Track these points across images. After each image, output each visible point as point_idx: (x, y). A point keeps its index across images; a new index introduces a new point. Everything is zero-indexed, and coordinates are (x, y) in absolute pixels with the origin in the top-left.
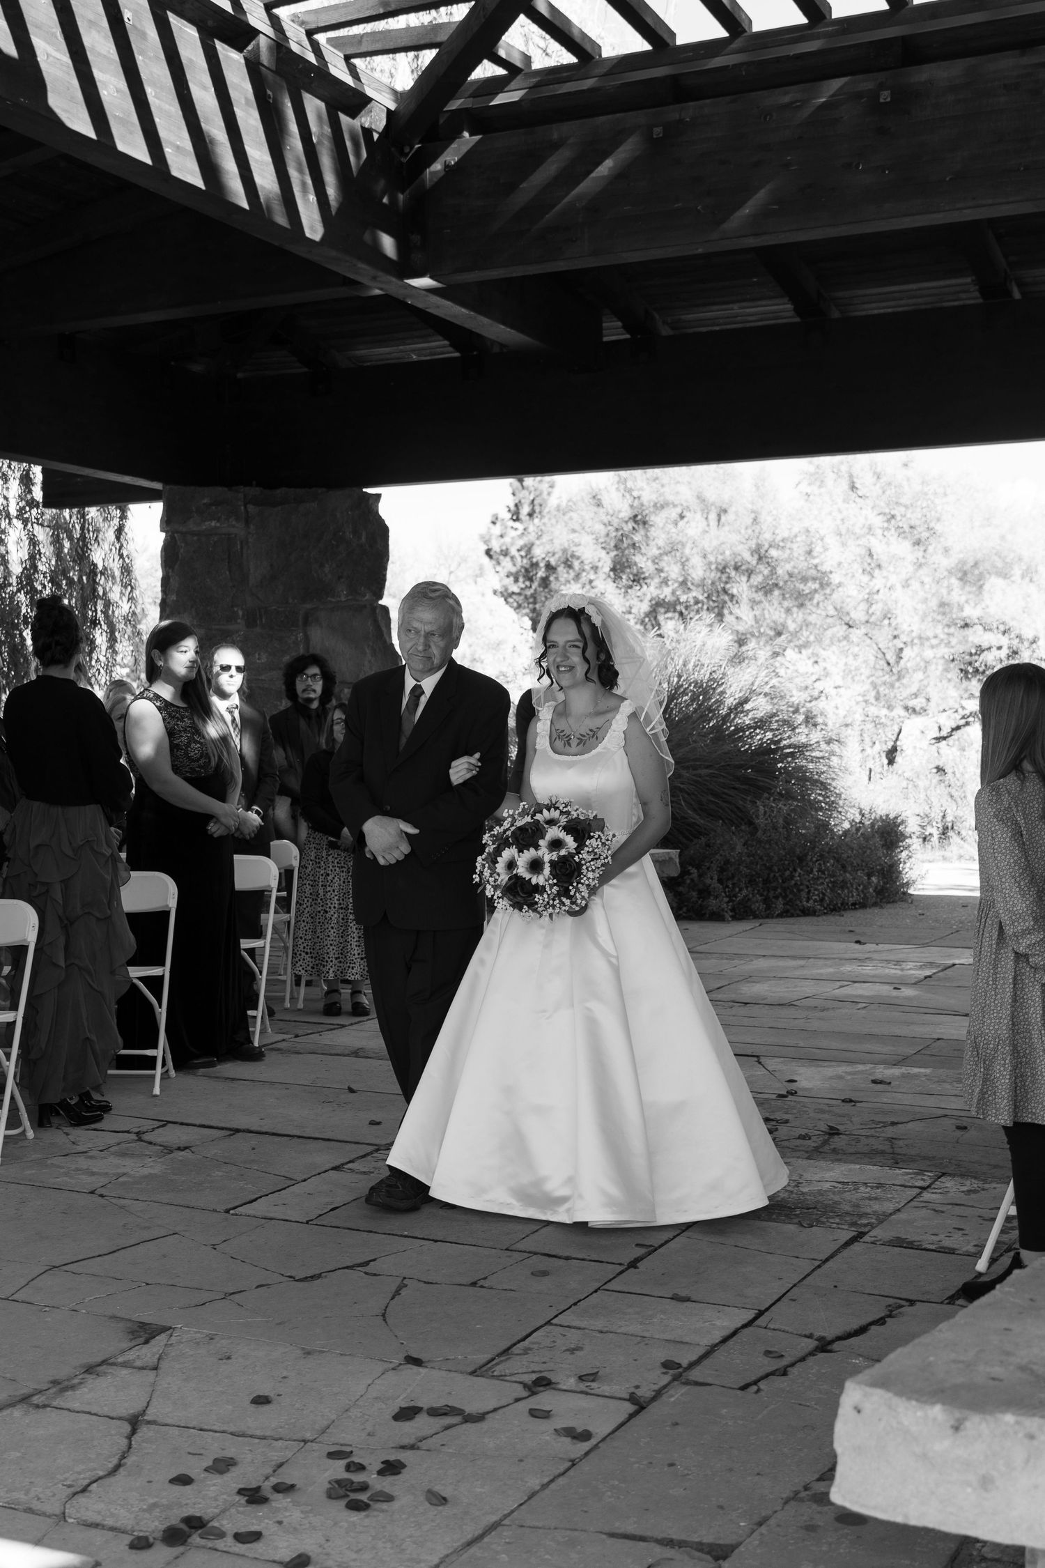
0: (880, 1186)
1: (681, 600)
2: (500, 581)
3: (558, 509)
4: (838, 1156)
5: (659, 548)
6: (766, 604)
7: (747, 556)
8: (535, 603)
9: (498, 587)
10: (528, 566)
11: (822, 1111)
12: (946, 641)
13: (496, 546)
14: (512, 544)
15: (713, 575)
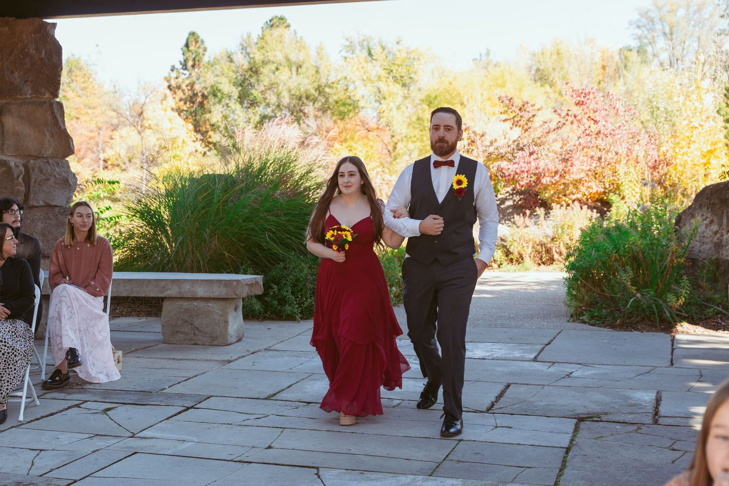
2: (176, 103)
6: (323, 118)
8: (195, 116)
9: (175, 107)
12: (420, 139)
13: (173, 83)
14: (183, 82)
15: (294, 102)
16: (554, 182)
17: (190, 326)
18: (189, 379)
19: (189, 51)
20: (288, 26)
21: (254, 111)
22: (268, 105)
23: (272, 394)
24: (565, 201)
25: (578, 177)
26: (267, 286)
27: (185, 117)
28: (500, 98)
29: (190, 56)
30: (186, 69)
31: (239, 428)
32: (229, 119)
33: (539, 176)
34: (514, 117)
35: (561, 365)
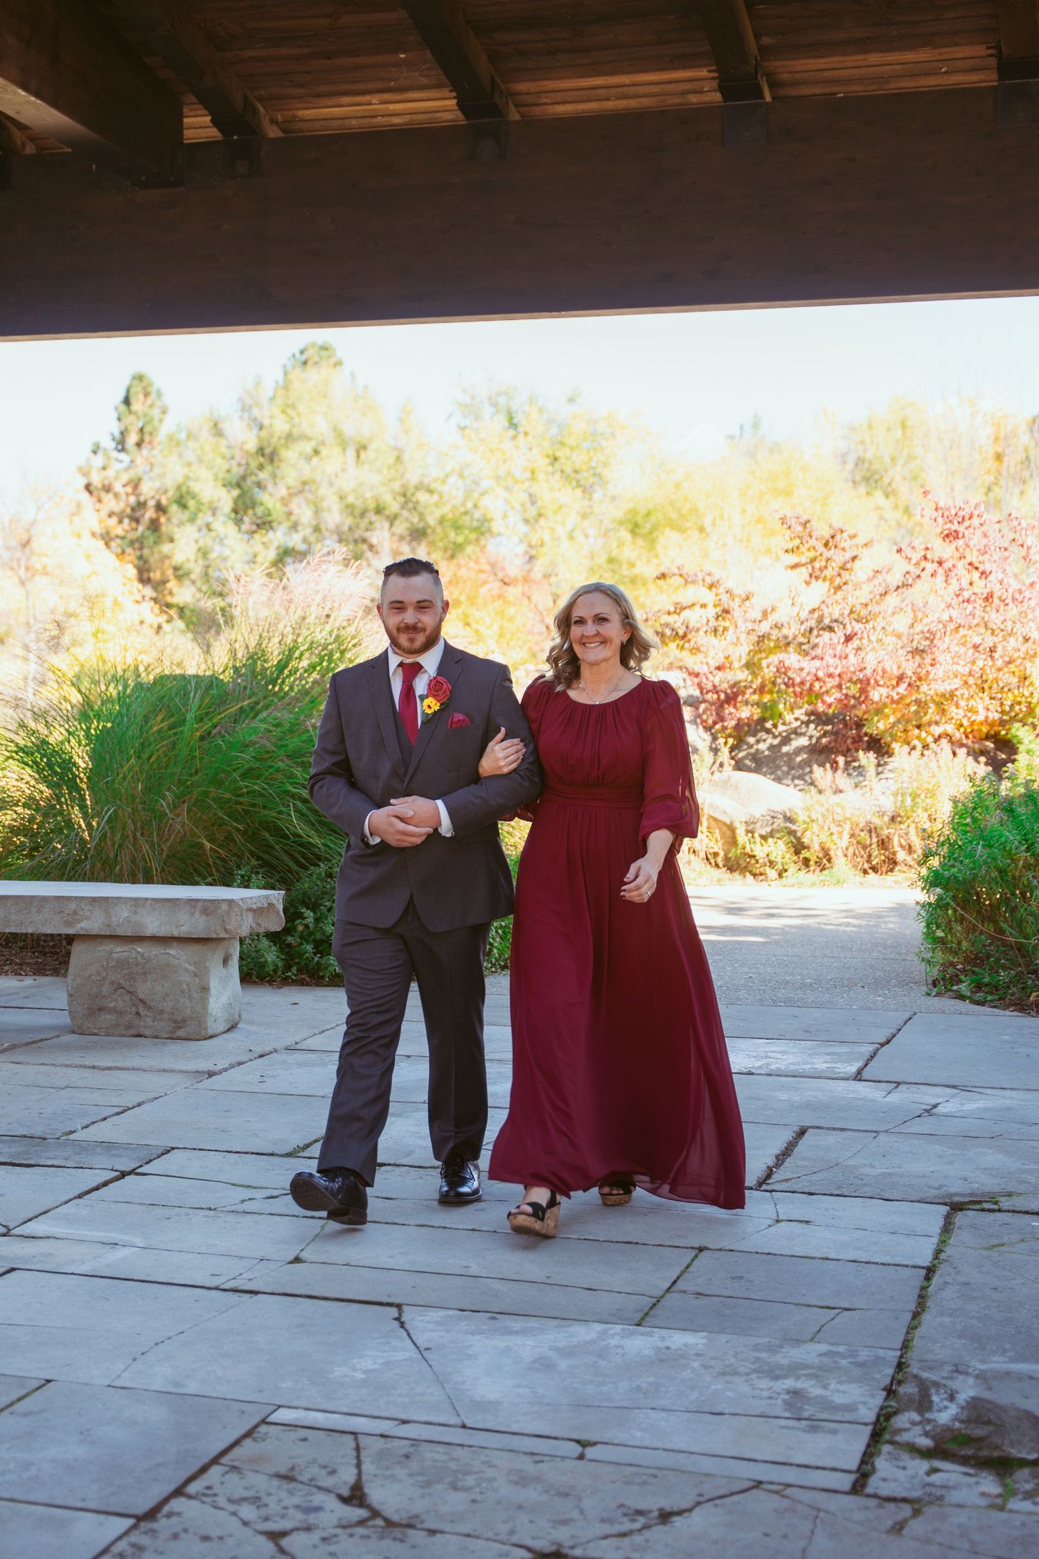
2: (101, 521)
7: (391, 498)
9: (100, 529)
10: (133, 505)
13: (95, 479)
14: (116, 478)
15: (350, 520)
16: (896, 697)
17: (127, 998)
18: (125, 1111)
19: (130, 412)
20: (338, 364)
21: (265, 539)
22: (295, 527)
23: (301, 1145)
24: (918, 738)
25: (946, 687)
26: (292, 914)
27: (119, 550)
28: (783, 520)
29: (134, 424)
30: (123, 450)
31: (231, 1218)
32: (212, 556)
33: (865, 685)
34: (813, 560)
35: (914, 1088)
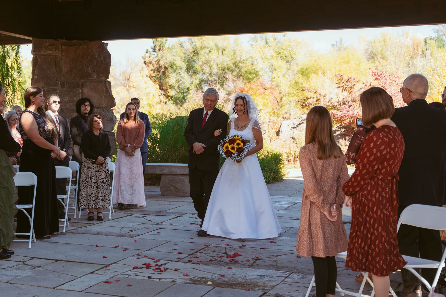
0: (272, 277)
1: (210, 80)
2: (149, 72)
3: (169, 48)
4: (258, 267)
5: (202, 62)
6: (238, 81)
7: (232, 65)
8: (160, 80)
9: (148, 75)
10: (158, 67)
11: (254, 252)
12: (296, 95)
13: (147, 60)
14: (153, 60)
15: (220, 71)
19: (157, 40)
22: (204, 73)
27: (154, 80)
29: (158, 44)
30: (155, 51)
